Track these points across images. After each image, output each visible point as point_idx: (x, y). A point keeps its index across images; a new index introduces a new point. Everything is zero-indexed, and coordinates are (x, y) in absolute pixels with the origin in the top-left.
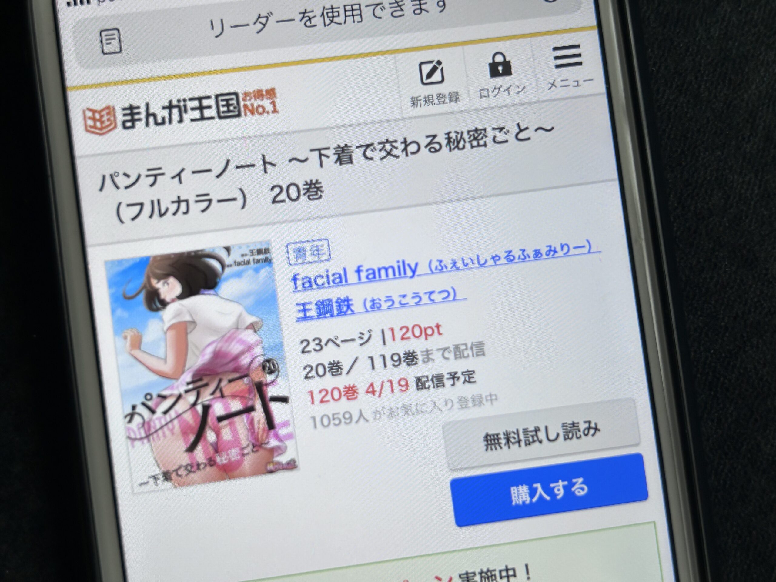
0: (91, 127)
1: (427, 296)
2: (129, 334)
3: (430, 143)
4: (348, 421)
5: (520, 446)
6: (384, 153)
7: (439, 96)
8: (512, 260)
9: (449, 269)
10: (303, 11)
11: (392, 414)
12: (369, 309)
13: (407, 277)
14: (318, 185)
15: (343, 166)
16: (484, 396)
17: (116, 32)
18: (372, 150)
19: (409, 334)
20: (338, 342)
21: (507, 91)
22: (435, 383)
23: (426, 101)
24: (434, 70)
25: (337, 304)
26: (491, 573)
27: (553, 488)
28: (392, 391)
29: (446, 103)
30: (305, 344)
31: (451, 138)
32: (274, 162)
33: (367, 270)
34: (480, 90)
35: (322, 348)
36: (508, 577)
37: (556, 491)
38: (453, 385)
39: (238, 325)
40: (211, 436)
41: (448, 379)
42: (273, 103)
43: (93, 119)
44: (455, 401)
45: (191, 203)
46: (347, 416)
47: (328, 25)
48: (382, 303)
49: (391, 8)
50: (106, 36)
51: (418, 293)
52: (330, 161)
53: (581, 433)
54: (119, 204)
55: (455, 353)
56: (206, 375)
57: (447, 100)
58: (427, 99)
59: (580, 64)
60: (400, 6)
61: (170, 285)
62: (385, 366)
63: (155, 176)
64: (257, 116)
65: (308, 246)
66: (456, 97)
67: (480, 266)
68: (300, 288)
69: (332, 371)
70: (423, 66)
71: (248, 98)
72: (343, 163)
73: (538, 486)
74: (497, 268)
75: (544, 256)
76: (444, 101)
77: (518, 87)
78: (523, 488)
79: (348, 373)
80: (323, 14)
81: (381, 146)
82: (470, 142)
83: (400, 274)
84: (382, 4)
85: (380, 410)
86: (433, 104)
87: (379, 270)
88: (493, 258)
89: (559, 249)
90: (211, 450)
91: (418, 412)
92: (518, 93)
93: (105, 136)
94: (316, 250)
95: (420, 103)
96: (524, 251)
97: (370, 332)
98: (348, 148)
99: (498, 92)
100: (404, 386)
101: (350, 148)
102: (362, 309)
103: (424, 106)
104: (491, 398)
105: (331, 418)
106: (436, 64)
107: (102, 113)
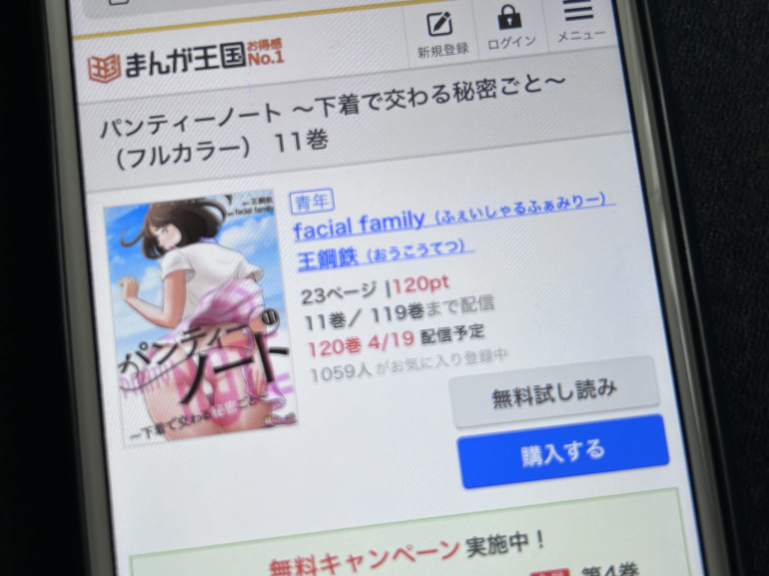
0: (95, 75)
1: (433, 248)
2: (126, 281)
3: (438, 93)
4: (350, 374)
5: (531, 403)
6: (390, 103)
7: (447, 47)
8: (522, 212)
9: (456, 221)
11: (396, 368)
12: (373, 260)
13: (413, 228)
14: (322, 135)
15: (349, 116)
16: (493, 351)
18: (378, 100)
19: (415, 287)
20: (341, 293)
21: (517, 43)
22: (442, 336)
23: (433, 52)
25: (341, 254)
26: (501, 539)
28: (397, 344)
29: (455, 54)
30: (306, 295)
31: (459, 88)
32: (278, 111)
33: (372, 221)
34: (490, 42)
35: (323, 300)
36: (519, 544)
37: (570, 453)
39: (238, 275)
40: (206, 388)
41: (455, 332)
42: (279, 53)
43: (98, 67)
44: (463, 355)
45: (193, 150)
46: (349, 370)
48: (387, 254)
51: (424, 244)
52: (335, 111)
53: (596, 392)
54: (120, 152)
55: (462, 306)
56: (204, 325)
57: (456, 51)
58: (435, 50)
59: (591, 16)
61: (170, 232)
62: (389, 318)
63: (158, 123)
64: (261, 65)
65: (312, 195)
66: (464, 49)
67: (489, 218)
68: (302, 237)
69: (334, 322)
70: (431, 18)
71: (254, 48)
72: (348, 112)
73: (551, 447)
74: (507, 219)
75: (556, 208)
76: (452, 52)
78: (534, 449)
79: (351, 324)
81: (387, 96)
82: (479, 92)
83: (405, 224)
85: (383, 363)
86: (441, 55)
88: (503, 209)
89: (571, 200)
90: (207, 402)
91: (423, 366)
92: (528, 45)
93: (109, 84)
94: (319, 200)
95: (428, 54)
96: (534, 203)
97: (374, 283)
98: (354, 98)
99: (508, 43)
100: (410, 340)
101: (356, 98)
102: (366, 260)
103: (432, 57)
104: (500, 353)
105: (333, 371)
106: (443, 15)
107: (107, 62)
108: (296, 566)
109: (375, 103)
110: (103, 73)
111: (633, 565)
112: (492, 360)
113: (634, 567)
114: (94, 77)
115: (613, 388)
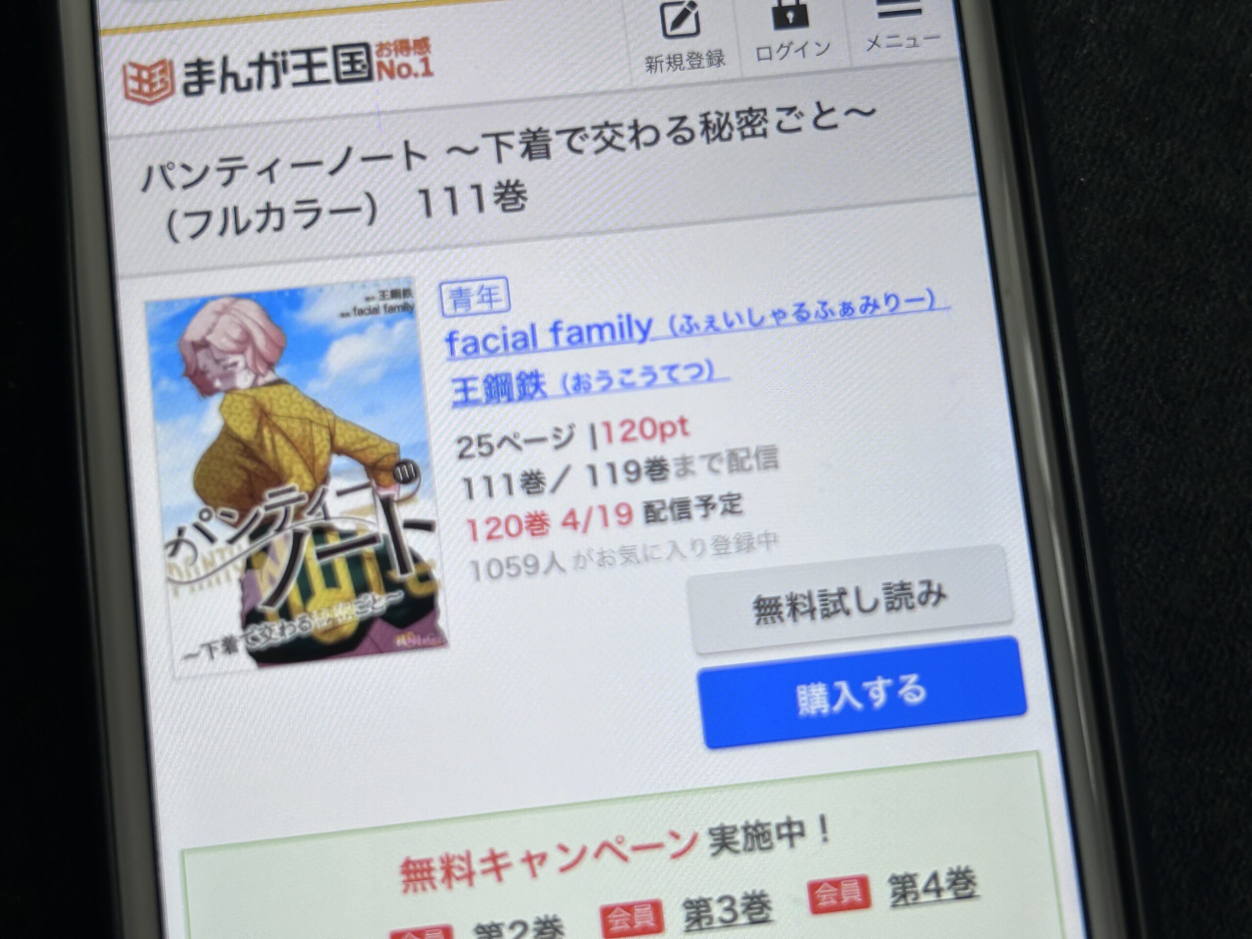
0: (133, 91)
1: (665, 373)
3: (676, 129)
4: (531, 570)
5: (813, 618)
6: (600, 143)
7: (692, 56)
8: (805, 319)
9: (702, 331)
11: (603, 560)
12: (571, 390)
13: (633, 341)
15: (535, 161)
16: (755, 535)
18: (581, 138)
19: (636, 433)
20: (519, 442)
21: (801, 51)
22: (676, 512)
23: (670, 63)
24: (684, 15)
25: (520, 381)
26: (763, 828)
28: (606, 523)
29: (704, 68)
30: (464, 443)
31: (710, 122)
32: (423, 153)
33: (570, 329)
34: (758, 49)
35: (491, 452)
36: (791, 836)
37: (872, 695)
38: (706, 516)
41: (697, 506)
42: (425, 61)
43: (138, 79)
44: (709, 541)
45: (288, 213)
46: (530, 562)
48: (593, 381)
51: (651, 367)
52: (514, 154)
53: (915, 600)
54: (173, 213)
57: (705, 62)
58: (672, 60)
59: (919, 11)
62: (595, 482)
63: (232, 170)
64: (397, 79)
65: (475, 287)
66: (719, 58)
67: (754, 327)
70: (667, 10)
71: (385, 52)
72: (534, 157)
73: (843, 686)
74: (781, 330)
75: (858, 313)
76: (700, 64)
78: (817, 688)
81: (597, 131)
82: (740, 129)
83: (622, 335)
85: (583, 553)
86: (682, 69)
87: (589, 328)
88: (774, 314)
89: (881, 302)
91: (646, 558)
92: (818, 55)
93: (158, 105)
94: (487, 295)
95: (661, 66)
96: (824, 304)
97: (571, 427)
98: (543, 134)
99: (787, 52)
100: (626, 516)
101: (545, 134)
102: (559, 391)
103: (668, 71)
104: (767, 539)
105: (504, 565)
106: (687, 6)
107: (153, 71)
108: (442, 868)
109: (577, 142)
110: (146, 88)
111: (968, 871)
112: (754, 548)
113: (968, 875)
114: (131, 94)
115: (941, 595)
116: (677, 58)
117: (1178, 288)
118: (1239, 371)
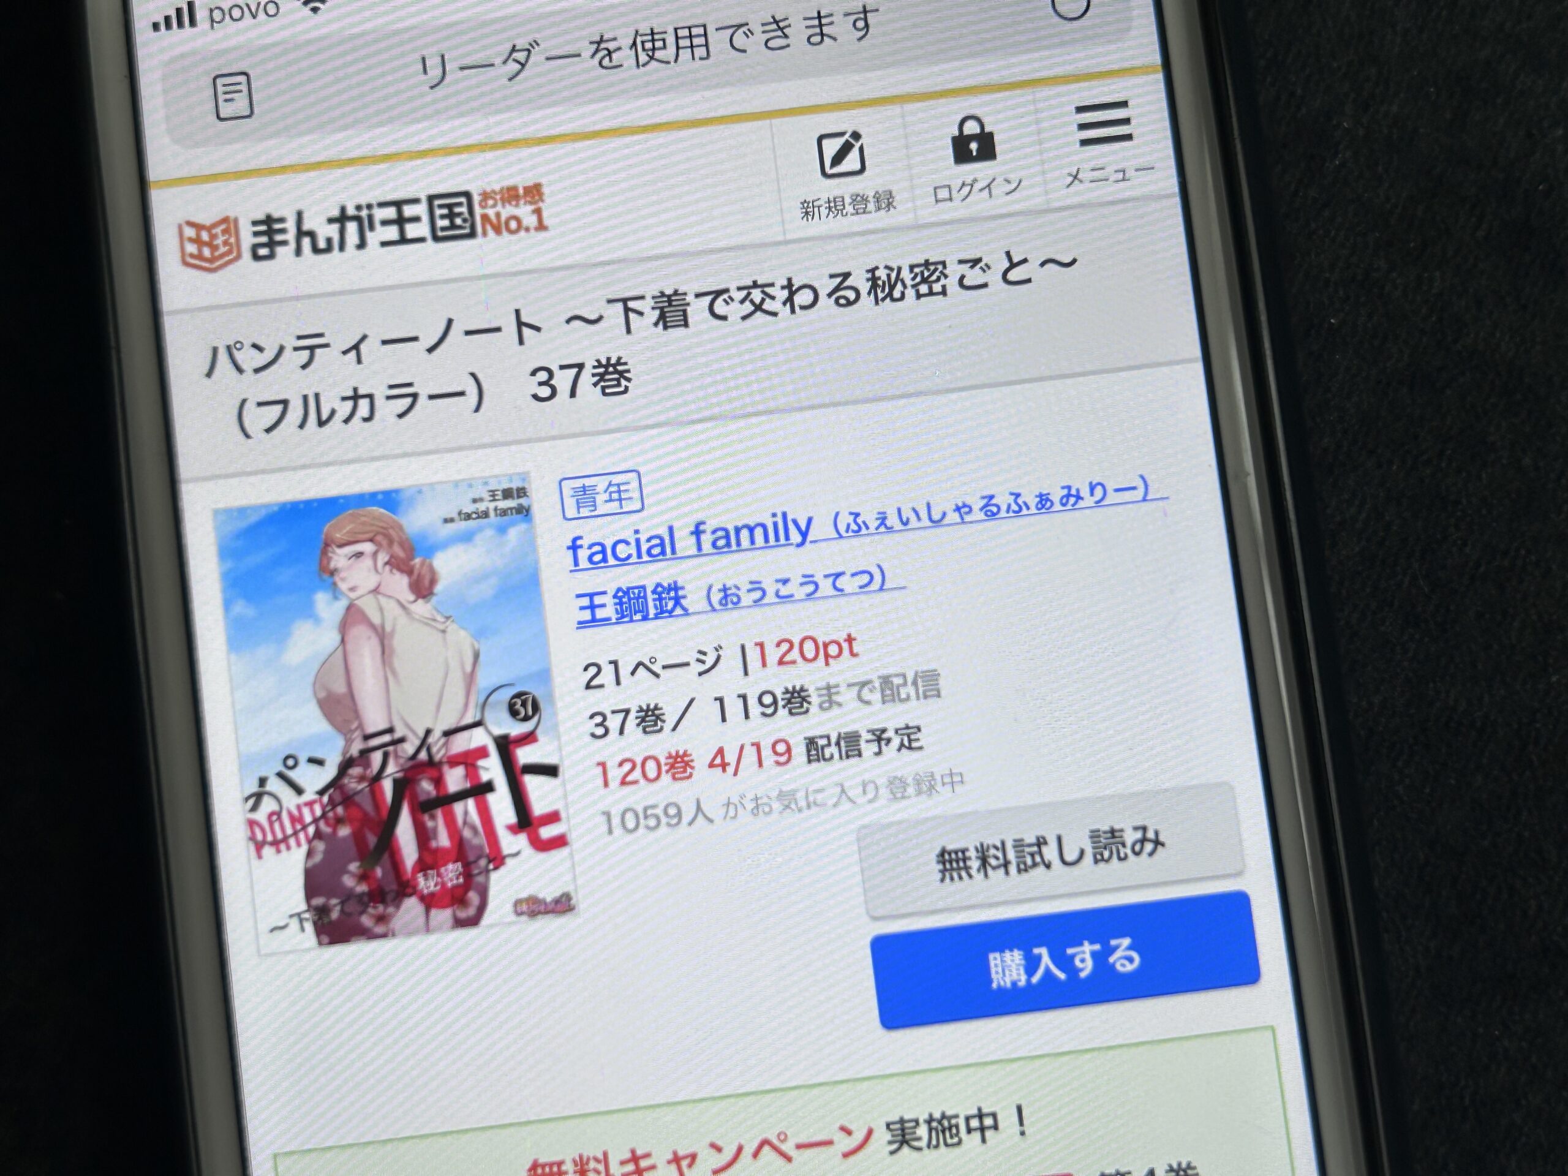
0: (192, 256)
1: (831, 579)
3: (838, 289)
4: (673, 822)
5: (1007, 873)
6: (748, 307)
7: (855, 200)
8: (994, 514)
9: (872, 530)
10: (598, 39)
11: (759, 808)
12: (716, 606)
13: (791, 544)
14: (620, 368)
15: (670, 330)
16: (938, 778)
17: (242, 79)
18: (725, 300)
19: (795, 654)
20: (656, 668)
21: (987, 190)
22: (844, 749)
23: (830, 208)
24: (846, 149)
25: (655, 596)
26: (949, 1121)
27: (1073, 956)
28: (760, 763)
29: (870, 212)
30: (593, 670)
31: (879, 278)
32: (537, 324)
33: (714, 532)
36: (982, 1129)
37: (1078, 963)
38: (879, 753)
41: (868, 741)
42: (538, 212)
43: (197, 241)
44: (883, 784)
45: (379, 402)
47: (644, 65)
48: (743, 594)
49: (764, 32)
50: (224, 85)
51: (812, 576)
52: (645, 323)
53: (1129, 851)
54: (244, 401)
55: (882, 691)
57: (871, 206)
58: (832, 204)
59: (1128, 137)
60: (781, 29)
62: (747, 717)
63: (312, 348)
64: (506, 236)
65: (601, 483)
66: (888, 202)
67: (934, 525)
68: (584, 563)
69: (646, 723)
70: (826, 143)
71: (490, 202)
72: (669, 324)
73: (1043, 951)
74: (966, 529)
75: (1058, 507)
76: (866, 206)
77: (1008, 181)
78: (1012, 956)
79: (674, 729)
80: (634, 44)
81: (744, 293)
82: (913, 286)
83: (777, 539)
84: (747, 24)
85: (735, 800)
86: (844, 214)
87: (738, 530)
88: (958, 509)
89: (1085, 492)
91: (809, 807)
92: (1008, 194)
93: (220, 273)
94: (614, 492)
95: (819, 209)
96: (1017, 496)
97: (718, 649)
98: (679, 298)
99: (971, 189)
100: (784, 755)
101: (683, 297)
102: (704, 605)
103: (827, 217)
104: (952, 780)
105: (641, 816)
106: (850, 136)
107: (214, 231)
108: (575, 1172)
110: (207, 252)
111: (1189, 1166)
112: (937, 791)
114: (190, 260)
116: (840, 201)
117: (1449, 452)
118: (1523, 552)
